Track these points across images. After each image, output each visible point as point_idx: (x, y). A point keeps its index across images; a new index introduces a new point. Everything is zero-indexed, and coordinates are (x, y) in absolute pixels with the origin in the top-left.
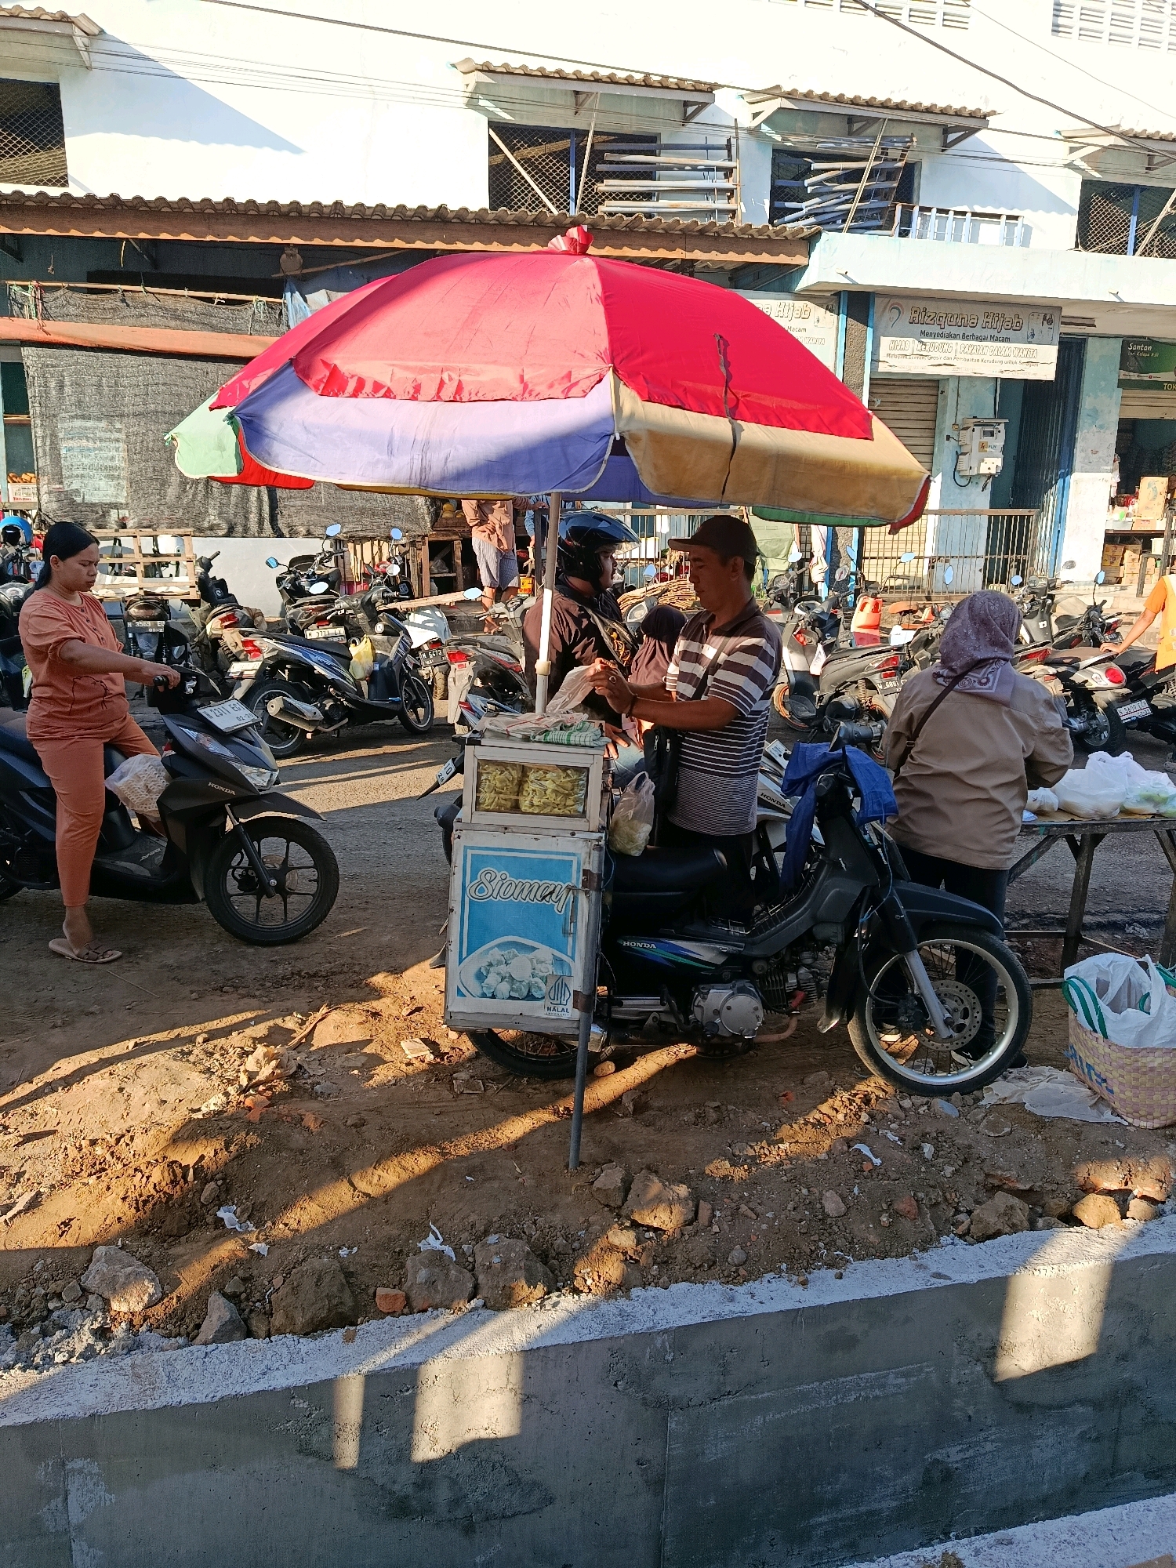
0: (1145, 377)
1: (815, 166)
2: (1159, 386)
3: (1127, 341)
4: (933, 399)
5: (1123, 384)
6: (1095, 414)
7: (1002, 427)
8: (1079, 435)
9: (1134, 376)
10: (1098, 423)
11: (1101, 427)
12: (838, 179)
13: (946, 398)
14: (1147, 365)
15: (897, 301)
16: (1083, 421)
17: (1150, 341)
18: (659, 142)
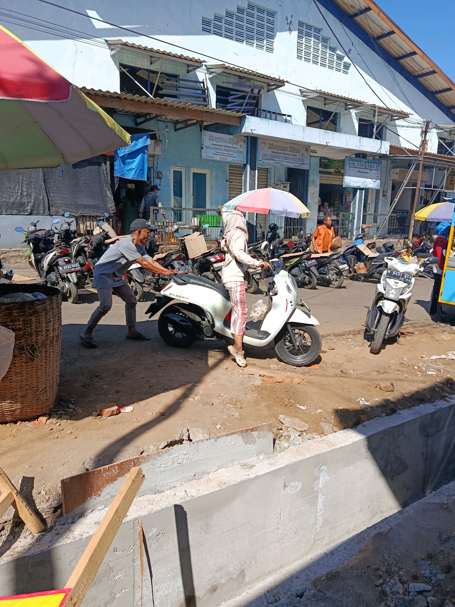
0: (326, 170)
1: (231, 93)
2: (330, 173)
3: (321, 158)
4: (266, 175)
5: (320, 172)
6: (313, 182)
7: (289, 184)
8: (309, 188)
9: (323, 170)
10: (314, 184)
12: (239, 98)
13: (271, 174)
16: (310, 183)
18: (178, 78)
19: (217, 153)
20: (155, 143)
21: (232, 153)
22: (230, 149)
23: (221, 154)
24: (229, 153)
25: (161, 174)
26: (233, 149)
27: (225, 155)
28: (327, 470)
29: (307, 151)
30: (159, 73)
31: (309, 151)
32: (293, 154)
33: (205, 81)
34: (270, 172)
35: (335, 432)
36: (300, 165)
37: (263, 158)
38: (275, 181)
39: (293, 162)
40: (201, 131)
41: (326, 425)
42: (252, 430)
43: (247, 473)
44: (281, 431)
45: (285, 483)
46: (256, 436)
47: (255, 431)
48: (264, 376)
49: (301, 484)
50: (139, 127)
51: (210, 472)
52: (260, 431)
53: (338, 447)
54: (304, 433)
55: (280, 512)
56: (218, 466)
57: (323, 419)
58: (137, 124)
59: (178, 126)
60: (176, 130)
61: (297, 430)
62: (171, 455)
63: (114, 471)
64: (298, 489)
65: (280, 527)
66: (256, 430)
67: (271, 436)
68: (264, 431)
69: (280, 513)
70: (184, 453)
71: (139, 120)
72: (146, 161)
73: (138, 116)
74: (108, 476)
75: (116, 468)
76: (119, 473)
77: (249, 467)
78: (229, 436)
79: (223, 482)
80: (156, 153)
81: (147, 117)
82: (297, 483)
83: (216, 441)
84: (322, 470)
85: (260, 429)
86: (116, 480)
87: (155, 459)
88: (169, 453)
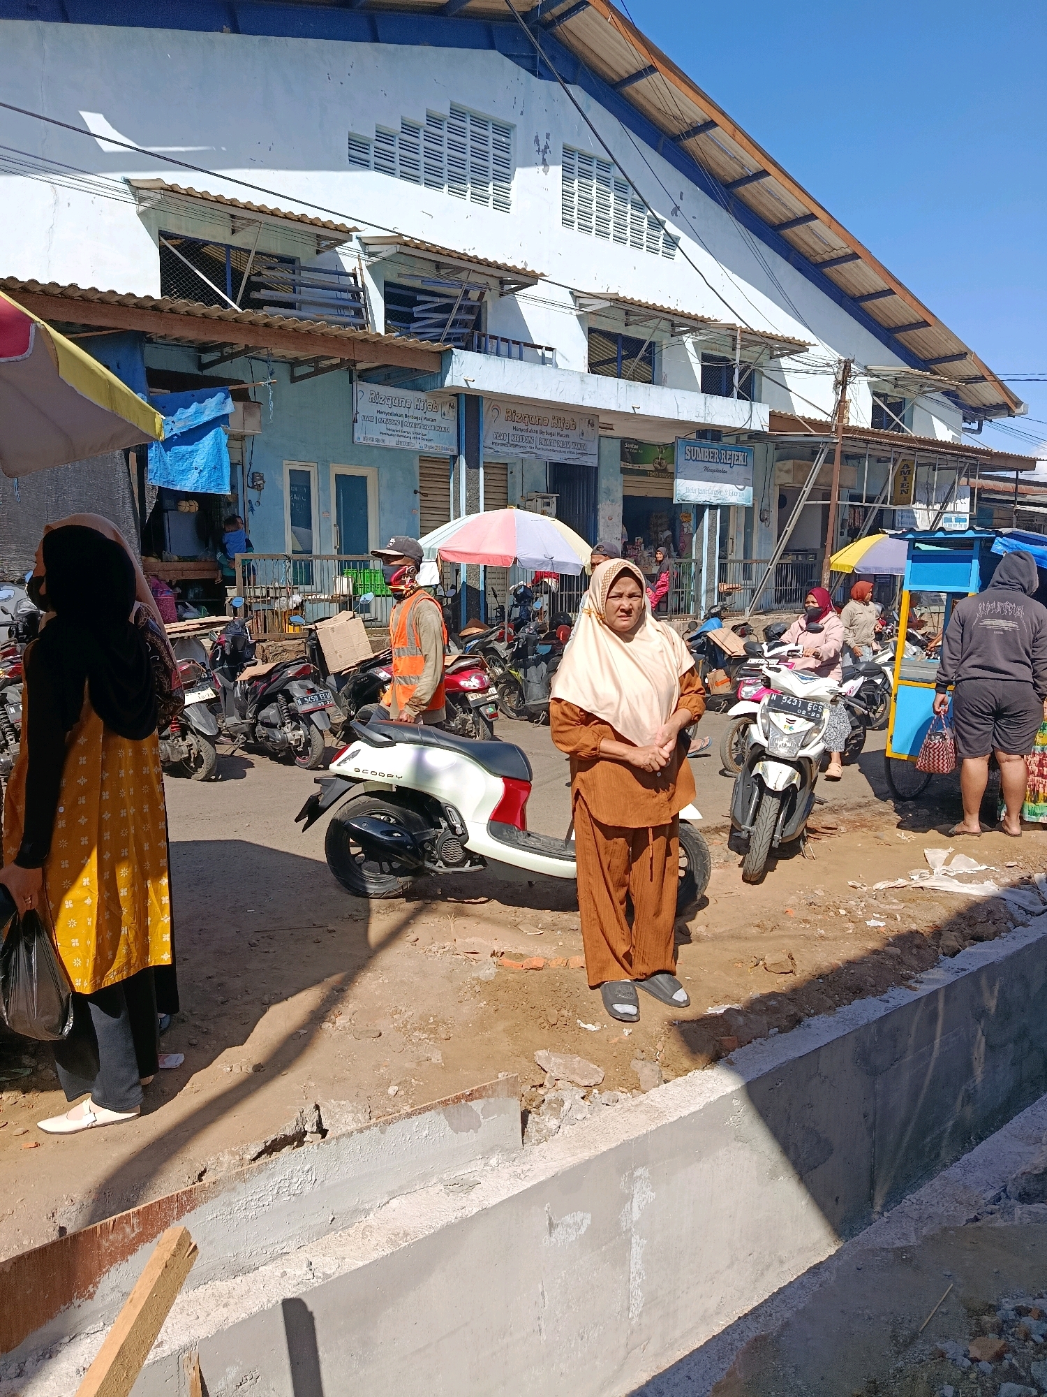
0: (636, 467)
1: (419, 298)
2: (644, 473)
3: (624, 441)
4: (504, 477)
5: (623, 471)
6: (608, 492)
7: (554, 499)
8: (600, 506)
9: (629, 466)
10: (611, 498)
11: (613, 501)
12: (436, 310)
13: (514, 477)
14: (635, 459)
15: (496, 403)
16: (602, 496)
17: (637, 442)
18: (297, 264)
19: (390, 432)
20: (245, 408)
21: (425, 432)
22: (419, 421)
23: (400, 434)
24: (418, 430)
25: (262, 478)
26: (425, 422)
27: (409, 435)
28: (649, 1178)
29: (592, 425)
30: (253, 254)
31: (596, 426)
32: (562, 433)
33: (358, 271)
34: (511, 473)
35: (666, 1082)
36: (579, 456)
37: (495, 441)
38: (525, 491)
39: (563, 449)
40: (351, 382)
41: (645, 1066)
42: (470, 1097)
43: (461, 1204)
44: (541, 1091)
45: (550, 1219)
46: (479, 1112)
47: (476, 1099)
48: (503, 953)
49: (589, 1216)
50: (207, 372)
51: (371, 1209)
52: (488, 1097)
53: (671, 1120)
54: (595, 1091)
55: (541, 1290)
56: (389, 1193)
57: (638, 1053)
58: (202, 367)
59: (300, 371)
60: (294, 379)
61: (578, 1086)
62: (272, 1175)
63: (128, 1230)
64: (583, 1230)
65: (543, 1326)
66: (481, 1097)
67: (515, 1108)
68: (498, 1096)
69: (542, 1293)
70: (306, 1169)
71: (206, 358)
72: (224, 449)
73: (204, 348)
74: (112, 1244)
75: (135, 1221)
76: (141, 1234)
77: (466, 1187)
78: (414, 1118)
79: (402, 1232)
80: (248, 431)
81: (226, 353)
82: (580, 1215)
83: (383, 1132)
84: (637, 1177)
85: (490, 1092)
86: (132, 1250)
87: (234, 1189)
88: (269, 1172)
